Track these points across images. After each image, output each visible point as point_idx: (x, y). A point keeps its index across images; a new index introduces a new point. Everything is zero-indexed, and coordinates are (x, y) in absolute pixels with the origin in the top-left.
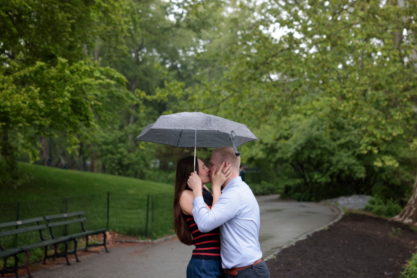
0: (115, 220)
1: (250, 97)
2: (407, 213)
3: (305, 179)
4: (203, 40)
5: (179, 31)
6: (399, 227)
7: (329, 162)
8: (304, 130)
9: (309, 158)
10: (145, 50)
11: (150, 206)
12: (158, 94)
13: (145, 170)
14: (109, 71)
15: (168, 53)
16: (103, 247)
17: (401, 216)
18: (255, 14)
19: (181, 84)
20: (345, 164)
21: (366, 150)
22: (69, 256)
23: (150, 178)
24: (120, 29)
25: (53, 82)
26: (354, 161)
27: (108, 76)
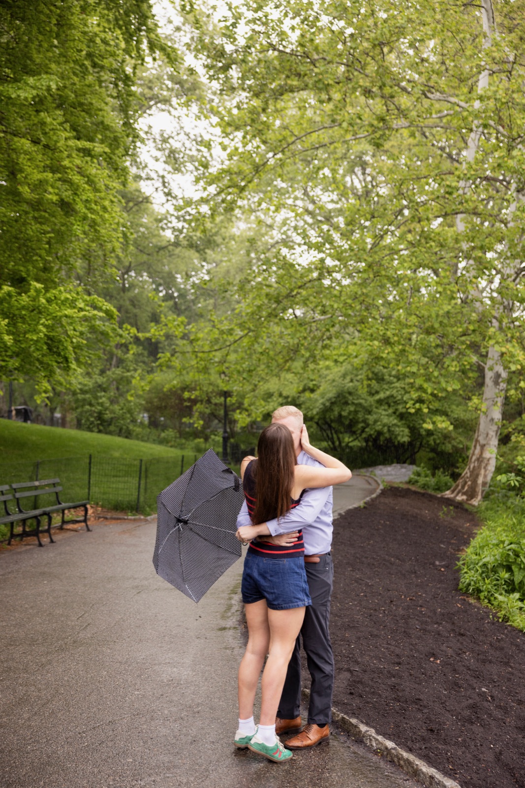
0: (97, 489)
1: (269, 338)
2: (460, 487)
3: (333, 443)
4: (208, 263)
5: (178, 251)
6: (451, 505)
7: (365, 421)
8: (334, 381)
9: (340, 416)
10: (133, 274)
11: (143, 473)
12: (152, 330)
13: (131, 427)
14: (96, 301)
15: (162, 278)
16: (83, 524)
17: (453, 492)
18: (275, 232)
19: (182, 318)
20: (384, 426)
21: (414, 408)
22: (40, 535)
23: (138, 437)
25: (23, 312)
26: (395, 421)
27: (95, 307)
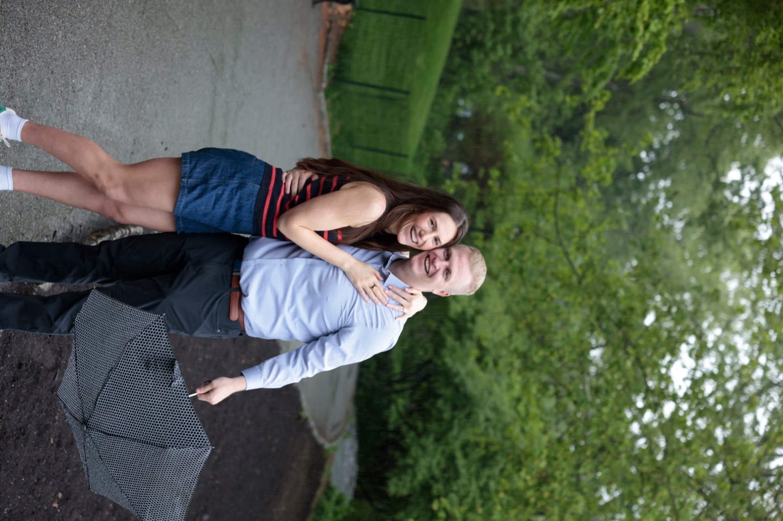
0: (373, 22)
1: (567, 304)
3: (398, 382)
4: (684, 228)
5: (709, 188)
7: (425, 432)
8: (490, 393)
9: (437, 396)
10: (679, 117)
11: (389, 94)
12: (596, 134)
13: (456, 88)
14: (657, 49)
15: (668, 158)
18: (718, 331)
19: (608, 180)
20: (416, 460)
21: (440, 508)
23: (439, 96)
24: (734, 80)
26: (420, 477)
27: (648, 47)
